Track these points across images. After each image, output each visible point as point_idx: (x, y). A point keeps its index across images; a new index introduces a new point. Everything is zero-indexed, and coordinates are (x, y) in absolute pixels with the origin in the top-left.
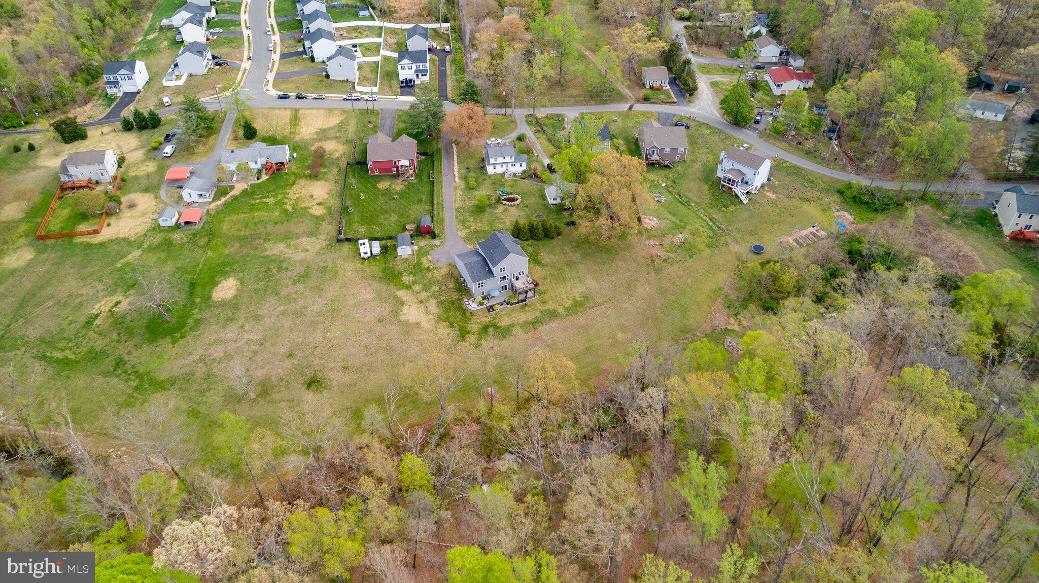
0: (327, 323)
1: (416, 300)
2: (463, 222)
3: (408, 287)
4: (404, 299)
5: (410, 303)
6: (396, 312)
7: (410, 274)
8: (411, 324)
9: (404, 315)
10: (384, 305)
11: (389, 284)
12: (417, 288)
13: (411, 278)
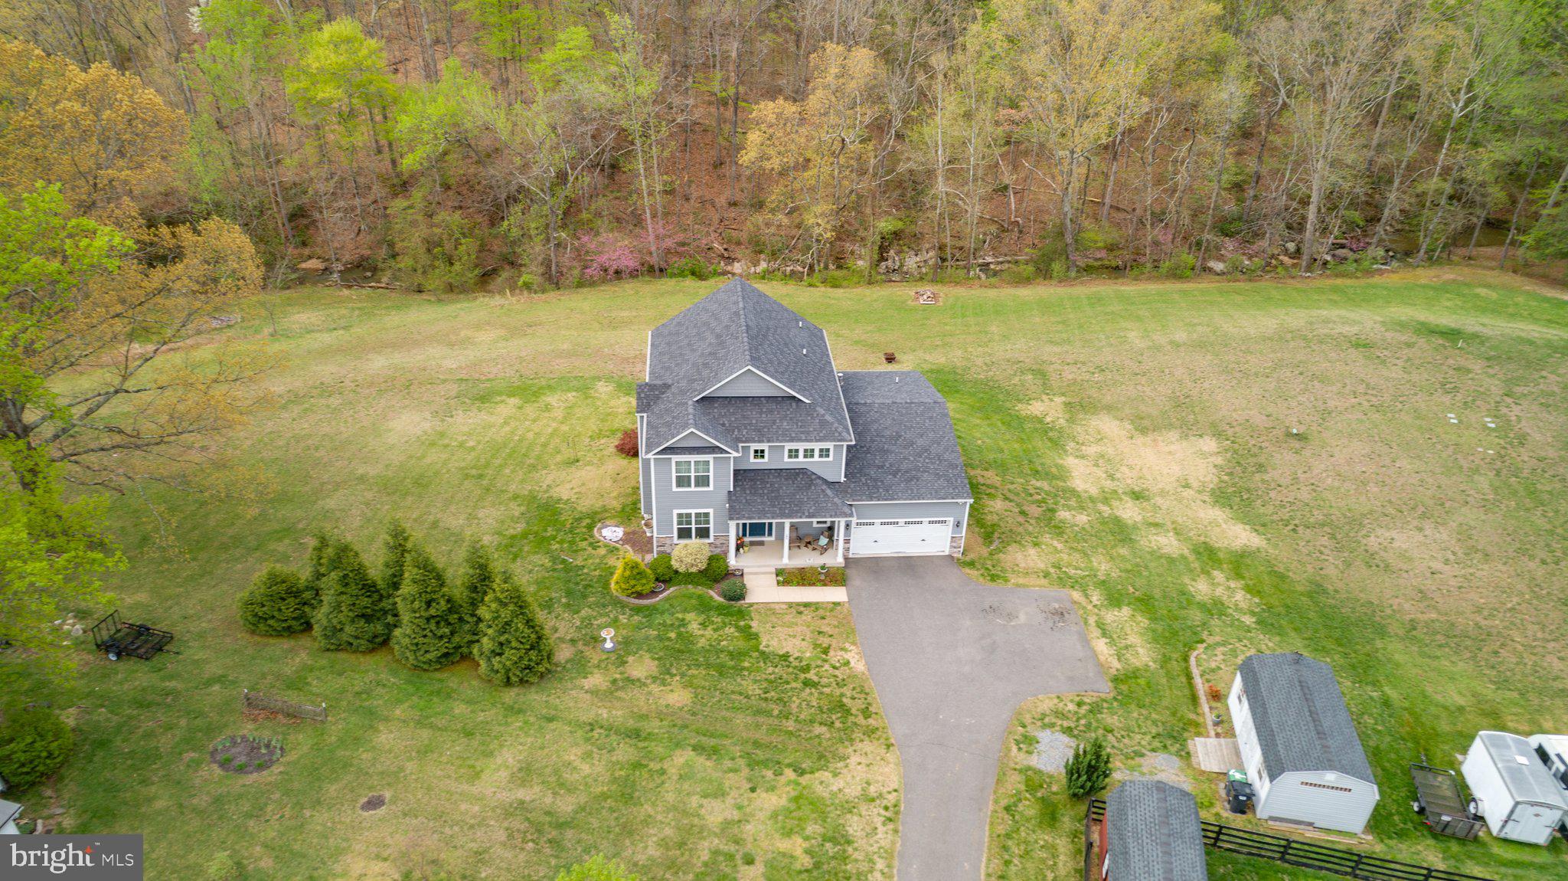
0: (1524, 456)
1: (1159, 501)
3: (1208, 555)
4: (1217, 514)
5: (1188, 493)
6: (1244, 463)
7: (1216, 608)
8: (1170, 426)
9: (1204, 455)
10: (1305, 494)
12: (1168, 543)
13: (1201, 588)
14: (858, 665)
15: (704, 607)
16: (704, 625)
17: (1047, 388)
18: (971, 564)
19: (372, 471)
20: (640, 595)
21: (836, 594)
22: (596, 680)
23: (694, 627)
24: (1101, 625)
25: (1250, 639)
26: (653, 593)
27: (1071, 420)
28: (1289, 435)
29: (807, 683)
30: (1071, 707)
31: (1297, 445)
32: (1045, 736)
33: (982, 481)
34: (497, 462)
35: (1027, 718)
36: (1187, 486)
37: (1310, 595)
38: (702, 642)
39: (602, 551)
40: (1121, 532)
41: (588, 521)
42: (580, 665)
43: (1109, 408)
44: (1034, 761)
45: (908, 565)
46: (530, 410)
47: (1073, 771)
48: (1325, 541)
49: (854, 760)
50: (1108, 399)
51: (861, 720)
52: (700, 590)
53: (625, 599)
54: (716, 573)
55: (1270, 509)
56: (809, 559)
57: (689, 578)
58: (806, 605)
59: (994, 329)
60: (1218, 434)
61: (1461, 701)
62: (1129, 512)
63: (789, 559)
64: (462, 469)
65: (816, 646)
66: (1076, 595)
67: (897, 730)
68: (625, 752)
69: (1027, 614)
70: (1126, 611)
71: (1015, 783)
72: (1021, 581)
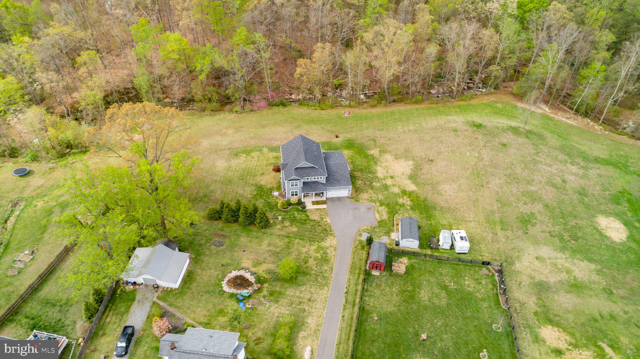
0: (481, 164)
1: (397, 179)
2: (325, 260)
3: (404, 192)
4: (408, 182)
6: (417, 168)
7: (403, 205)
8: (403, 157)
9: (409, 166)
10: (429, 176)
11: (425, 200)
12: (396, 190)
13: (401, 201)
14: (329, 221)
15: (298, 210)
16: (298, 214)
17: (375, 146)
18: (352, 198)
19: (218, 179)
20: (285, 209)
21: (324, 206)
22: (279, 226)
23: (296, 215)
24: (377, 211)
25: (408, 212)
26: (287, 208)
27: (380, 156)
28: (429, 160)
29: (319, 225)
30: (370, 228)
31: (430, 163)
32: (364, 234)
33: (357, 175)
34: (246, 175)
35: (361, 231)
36: (403, 175)
37: (423, 201)
38: (298, 218)
39: (275, 198)
40: (386, 187)
41: (270, 191)
42: (275, 224)
43: (389, 152)
44: (361, 239)
45: (339, 199)
46: (249, 158)
47: (367, 240)
48: (430, 188)
49: (328, 240)
50: (389, 149)
51: (329, 232)
52: (297, 207)
53: (281, 209)
54: (300, 203)
55: (420, 180)
56: (319, 199)
57: (294, 204)
58: (318, 209)
59: (364, 125)
60: (413, 160)
61: (445, 223)
62: (389, 182)
63: (314, 199)
64: (238, 177)
65: (321, 218)
66: (374, 204)
67: (336, 234)
68: (287, 240)
69: (363, 209)
70: (384, 207)
71: (357, 242)
72: (363, 201)
